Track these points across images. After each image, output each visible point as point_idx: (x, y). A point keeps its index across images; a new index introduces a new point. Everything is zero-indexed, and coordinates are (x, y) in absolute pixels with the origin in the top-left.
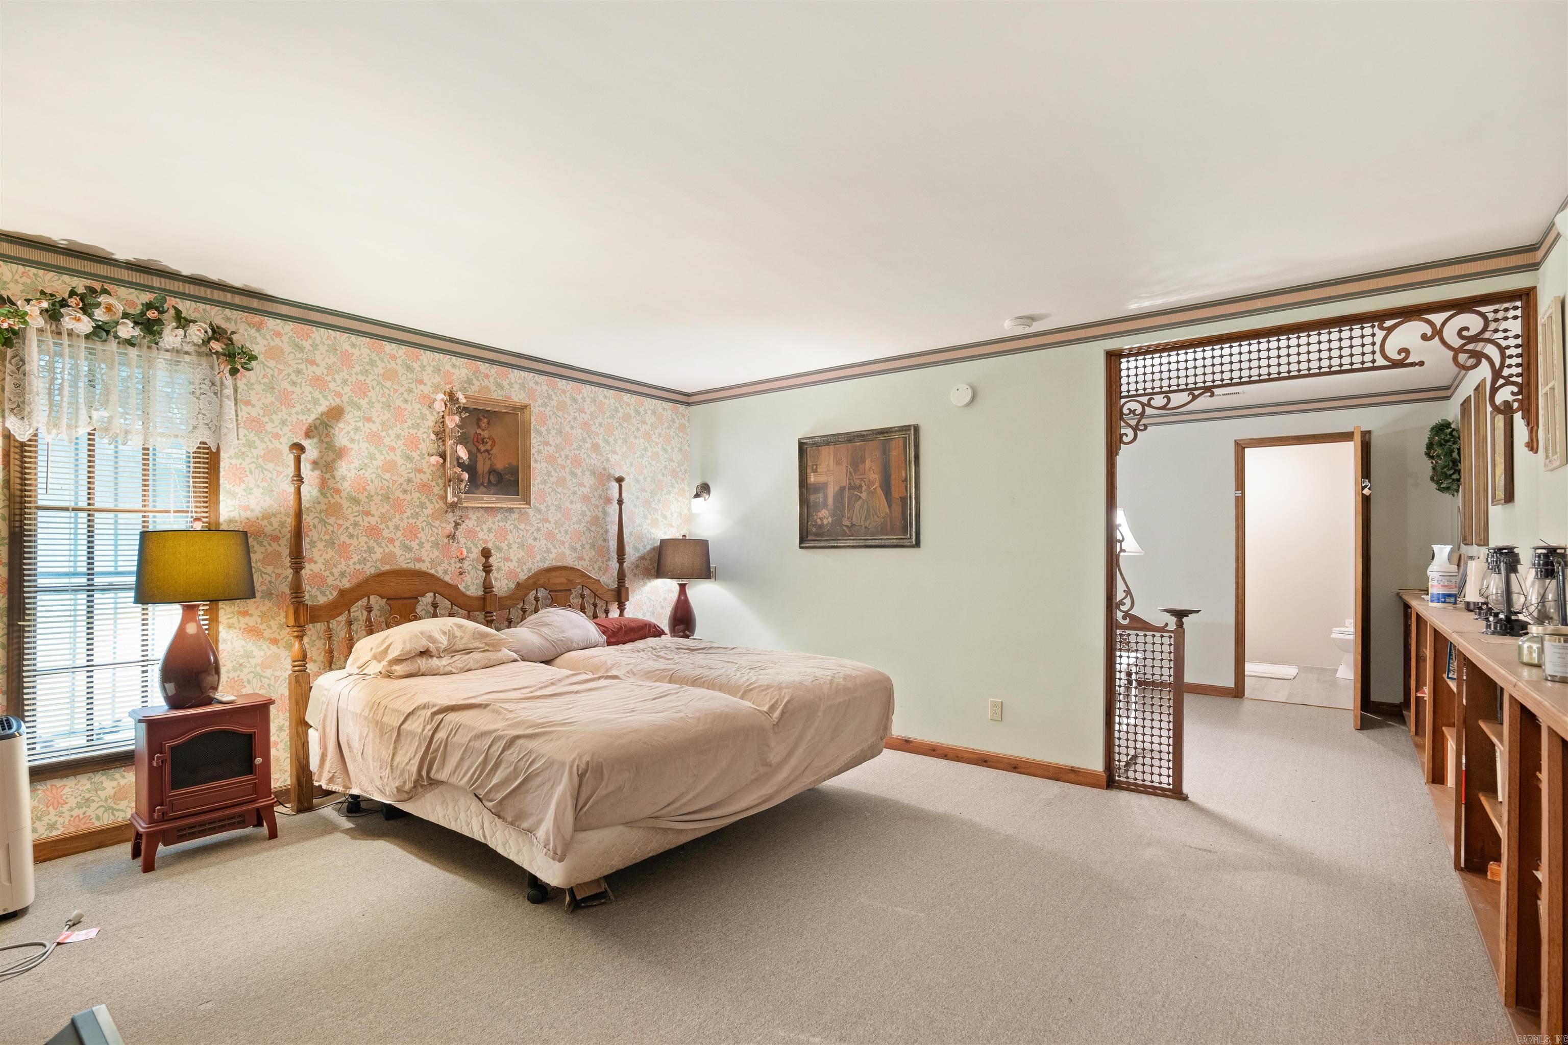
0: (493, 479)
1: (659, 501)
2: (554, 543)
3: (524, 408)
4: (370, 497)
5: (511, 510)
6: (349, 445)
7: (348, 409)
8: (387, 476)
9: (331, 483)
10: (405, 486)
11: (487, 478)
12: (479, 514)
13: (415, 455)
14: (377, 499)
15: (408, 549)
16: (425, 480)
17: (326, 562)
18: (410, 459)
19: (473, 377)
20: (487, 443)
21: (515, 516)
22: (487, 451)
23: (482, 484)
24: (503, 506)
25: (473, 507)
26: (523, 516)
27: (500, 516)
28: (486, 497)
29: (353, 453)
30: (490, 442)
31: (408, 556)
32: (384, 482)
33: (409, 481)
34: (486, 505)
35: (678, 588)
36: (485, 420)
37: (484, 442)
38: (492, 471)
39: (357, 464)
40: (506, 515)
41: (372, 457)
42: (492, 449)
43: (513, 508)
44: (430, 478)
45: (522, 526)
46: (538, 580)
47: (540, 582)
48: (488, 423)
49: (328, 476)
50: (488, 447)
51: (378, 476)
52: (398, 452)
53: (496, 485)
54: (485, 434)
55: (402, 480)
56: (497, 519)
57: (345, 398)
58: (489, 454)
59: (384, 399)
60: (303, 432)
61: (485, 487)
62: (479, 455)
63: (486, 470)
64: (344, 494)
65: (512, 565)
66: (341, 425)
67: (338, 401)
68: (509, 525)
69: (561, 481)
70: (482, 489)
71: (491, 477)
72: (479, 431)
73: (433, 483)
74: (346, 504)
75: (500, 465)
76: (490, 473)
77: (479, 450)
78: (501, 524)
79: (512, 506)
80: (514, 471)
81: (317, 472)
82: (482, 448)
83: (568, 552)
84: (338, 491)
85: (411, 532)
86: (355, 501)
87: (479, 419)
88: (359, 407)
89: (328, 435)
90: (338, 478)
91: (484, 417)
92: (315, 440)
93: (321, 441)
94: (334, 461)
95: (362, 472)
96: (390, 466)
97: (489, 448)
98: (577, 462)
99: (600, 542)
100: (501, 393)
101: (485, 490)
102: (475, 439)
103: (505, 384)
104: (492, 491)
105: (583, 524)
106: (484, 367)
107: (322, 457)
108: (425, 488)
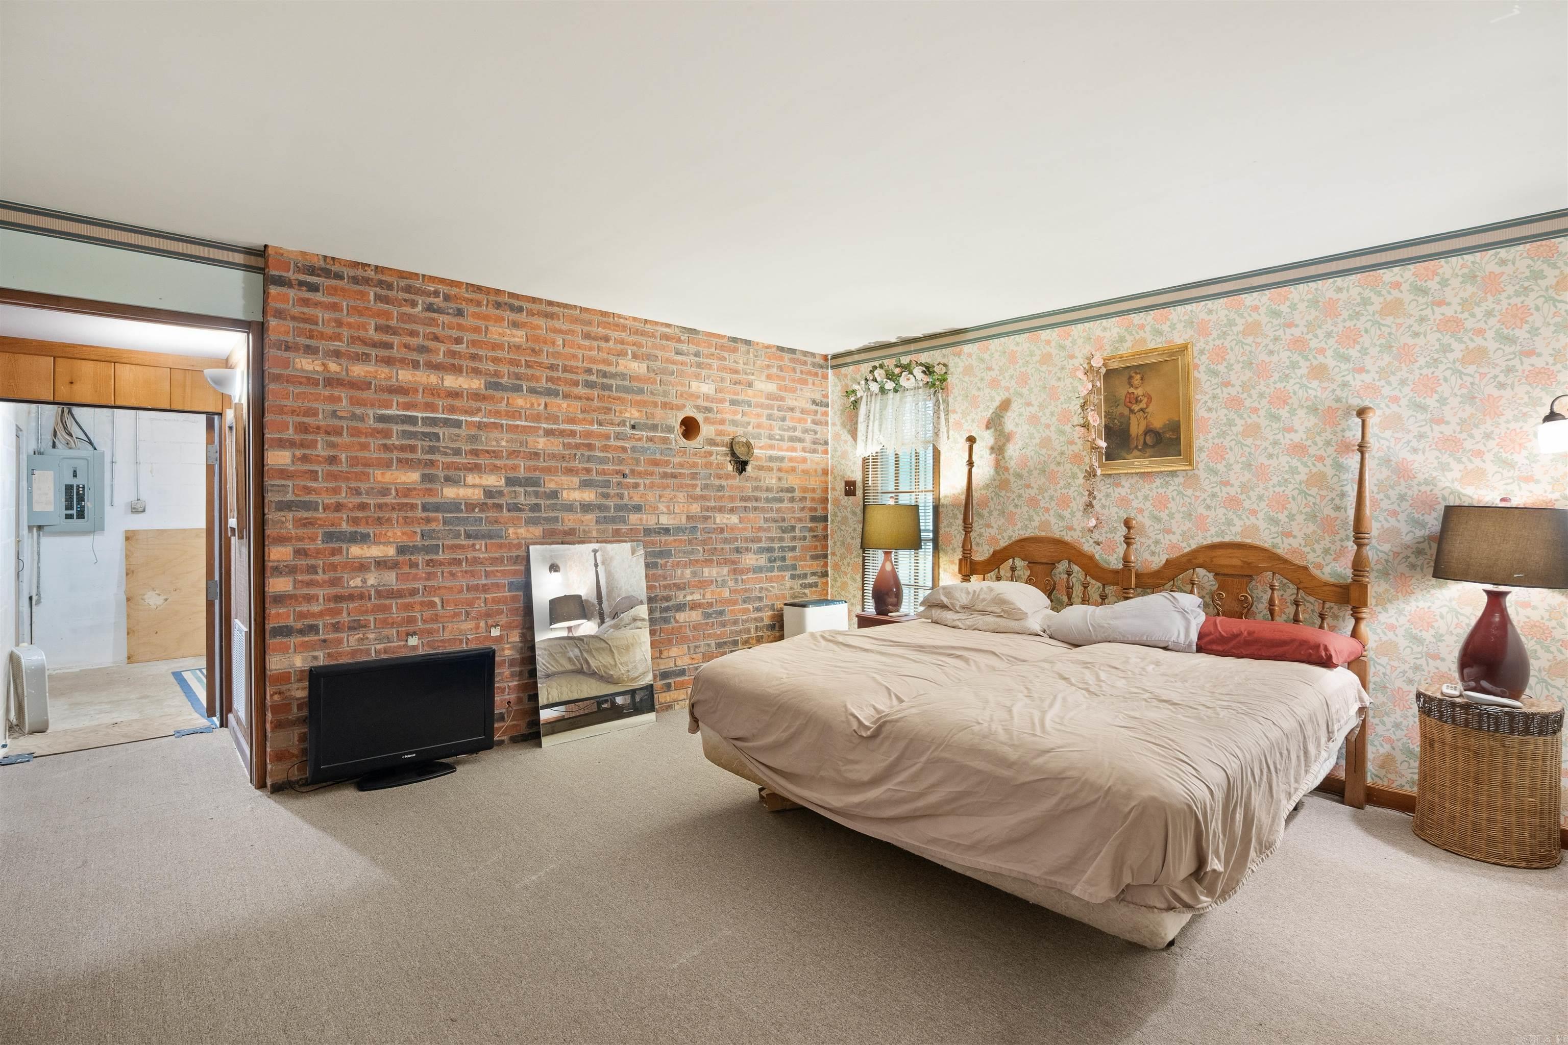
0: (1149, 440)
1: (1488, 436)
2: (1239, 513)
3: (1183, 349)
4: (1030, 472)
5: (1173, 474)
6: (1015, 430)
7: (1014, 399)
8: (1044, 451)
9: (1002, 463)
10: (1058, 459)
11: (1142, 441)
12: (1133, 481)
13: (1068, 428)
14: (1035, 473)
15: (1061, 517)
16: (1077, 451)
17: (999, 528)
18: (1062, 432)
19: (1126, 334)
20: (1141, 401)
21: (1180, 480)
22: (1142, 410)
23: (1136, 447)
24: (1162, 469)
25: (1126, 474)
26: (1192, 480)
27: (1158, 481)
28: (1137, 462)
29: (1018, 435)
30: (1145, 400)
31: (1061, 524)
32: (1042, 457)
33: (1062, 453)
34: (1142, 471)
35: (1485, 598)
36: (1138, 377)
37: (1137, 401)
38: (1149, 431)
39: (1020, 444)
40: (1167, 479)
41: (1031, 437)
42: (1147, 407)
43: (1176, 471)
44: (1081, 448)
45: (1189, 492)
46: (1196, 558)
47: (1197, 562)
48: (1142, 379)
49: (1000, 457)
50: (1143, 405)
51: (1036, 452)
52: (1053, 428)
53: (1153, 446)
54: (1139, 392)
55: (1056, 454)
56: (1155, 485)
57: (1012, 391)
58: (1144, 412)
59: (1041, 383)
60: (984, 426)
61: (1140, 450)
62: (1132, 416)
63: (1141, 431)
64: (1011, 471)
65: (1175, 538)
66: (1009, 414)
67: (1007, 394)
68: (1171, 491)
69: (1253, 430)
70: (1136, 453)
71: (1148, 438)
72: (1131, 390)
73: (1085, 453)
74: (1012, 479)
75: (1158, 423)
76: (1145, 435)
77: (1132, 411)
78: (1160, 491)
79: (1175, 469)
80: (1175, 428)
81: (994, 455)
82: (1136, 408)
83: (1262, 525)
84: (1007, 469)
85: (1064, 502)
86: (1019, 476)
87: (1131, 377)
88: (1021, 395)
89: (1000, 424)
90: (1007, 458)
91: (1136, 373)
92: (992, 430)
93: (996, 430)
94: (1004, 444)
95: (1024, 451)
96: (1046, 443)
97: (1145, 406)
98: (1282, 399)
99: (1328, 511)
100: (1158, 340)
101: (1138, 453)
102: (1128, 400)
103: (1165, 328)
104: (1147, 455)
105: (1291, 487)
106: (1136, 318)
107: (996, 443)
108: (1076, 459)
